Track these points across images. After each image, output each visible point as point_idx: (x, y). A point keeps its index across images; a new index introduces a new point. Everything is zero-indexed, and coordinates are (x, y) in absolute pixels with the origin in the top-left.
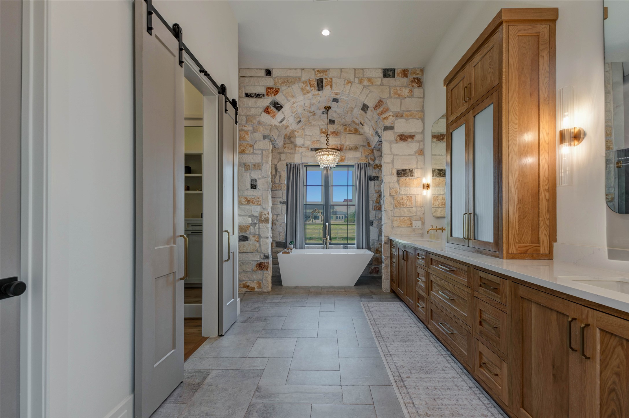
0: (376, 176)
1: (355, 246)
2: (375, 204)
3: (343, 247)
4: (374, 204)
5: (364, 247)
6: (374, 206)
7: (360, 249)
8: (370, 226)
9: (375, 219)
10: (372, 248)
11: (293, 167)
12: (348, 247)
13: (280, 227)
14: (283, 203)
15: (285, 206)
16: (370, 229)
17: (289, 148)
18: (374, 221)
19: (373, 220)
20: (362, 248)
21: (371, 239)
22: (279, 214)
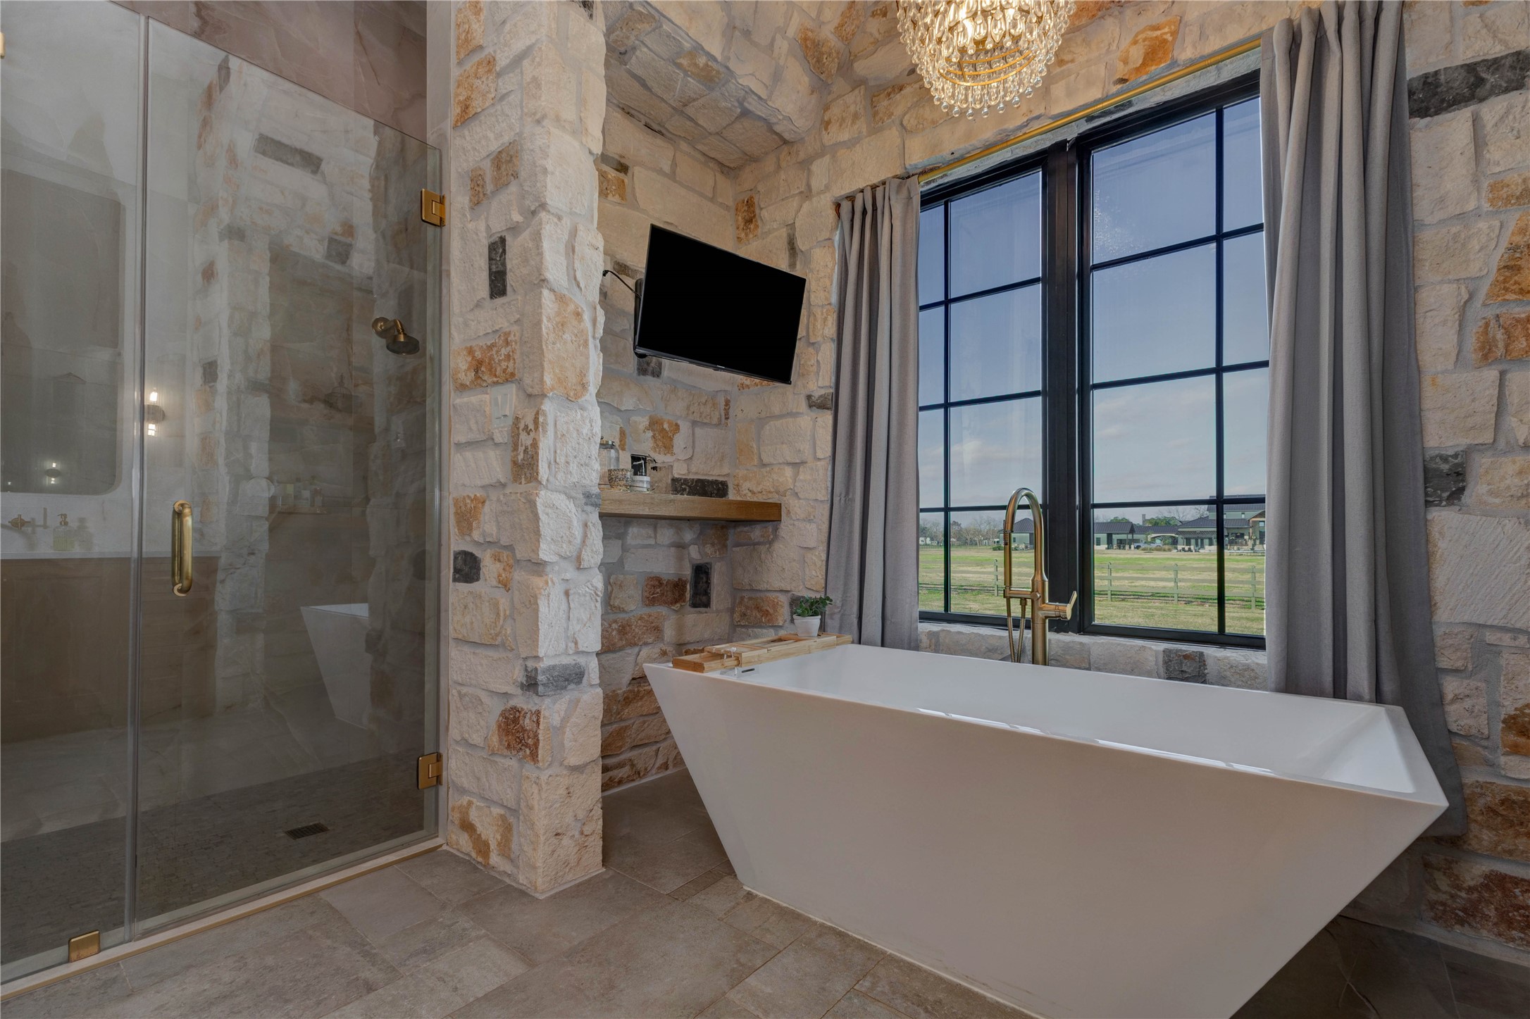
0: (1496, 61)
1: (1258, 659)
2: (1490, 313)
3: (1167, 663)
4: (1478, 311)
5: (1359, 672)
6: (1473, 330)
7: (1315, 691)
8: (1428, 504)
9: (1487, 437)
10: (1456, 698)
11: (864, 212)
12: (1209, 662)
13: (808, 526)
14: (815, 404)
15: (828, 417)
16: (1435, 531)
17: (843, 120)
18: (1480, 465)
19: (1468, 451)
20: (1339, 690)
21: (1443, 615)
22: (803, 463)
